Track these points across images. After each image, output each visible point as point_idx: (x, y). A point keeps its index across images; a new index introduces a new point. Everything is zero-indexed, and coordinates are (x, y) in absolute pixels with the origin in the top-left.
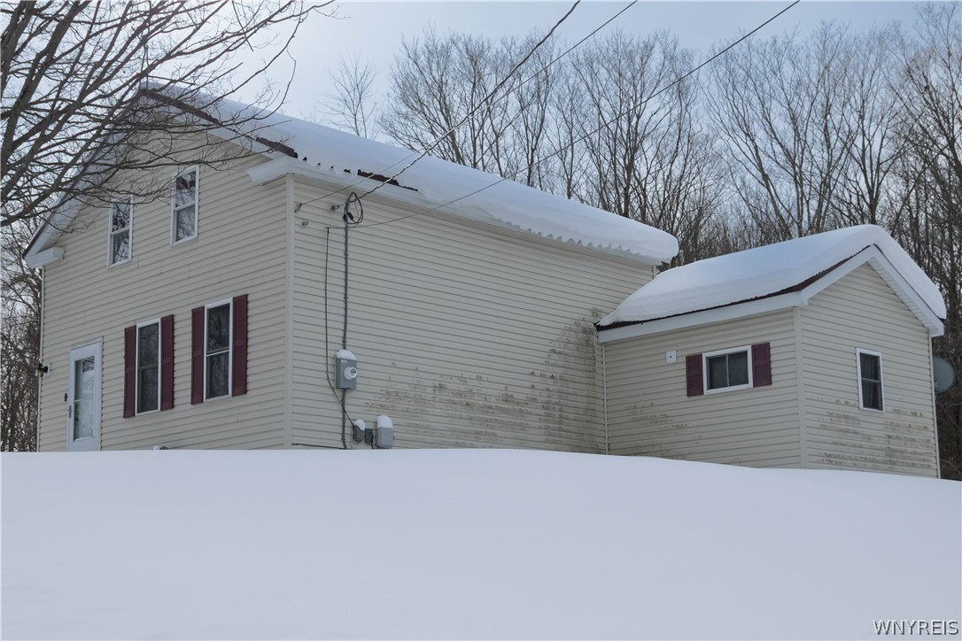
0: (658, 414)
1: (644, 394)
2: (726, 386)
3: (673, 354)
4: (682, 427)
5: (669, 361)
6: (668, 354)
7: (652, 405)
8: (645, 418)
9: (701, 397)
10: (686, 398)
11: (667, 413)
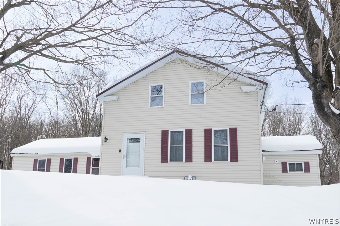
0: (272, 176)
1: (267, 170)
2: (295, 171)
3: (277, 161)
4: (280, 180)
5: (276, 162)
6: (276, 161)
7: (270, 173)
8: (267, 177)
9: (287, 173)
10: (282, 173)
11: (275, 176)
